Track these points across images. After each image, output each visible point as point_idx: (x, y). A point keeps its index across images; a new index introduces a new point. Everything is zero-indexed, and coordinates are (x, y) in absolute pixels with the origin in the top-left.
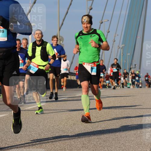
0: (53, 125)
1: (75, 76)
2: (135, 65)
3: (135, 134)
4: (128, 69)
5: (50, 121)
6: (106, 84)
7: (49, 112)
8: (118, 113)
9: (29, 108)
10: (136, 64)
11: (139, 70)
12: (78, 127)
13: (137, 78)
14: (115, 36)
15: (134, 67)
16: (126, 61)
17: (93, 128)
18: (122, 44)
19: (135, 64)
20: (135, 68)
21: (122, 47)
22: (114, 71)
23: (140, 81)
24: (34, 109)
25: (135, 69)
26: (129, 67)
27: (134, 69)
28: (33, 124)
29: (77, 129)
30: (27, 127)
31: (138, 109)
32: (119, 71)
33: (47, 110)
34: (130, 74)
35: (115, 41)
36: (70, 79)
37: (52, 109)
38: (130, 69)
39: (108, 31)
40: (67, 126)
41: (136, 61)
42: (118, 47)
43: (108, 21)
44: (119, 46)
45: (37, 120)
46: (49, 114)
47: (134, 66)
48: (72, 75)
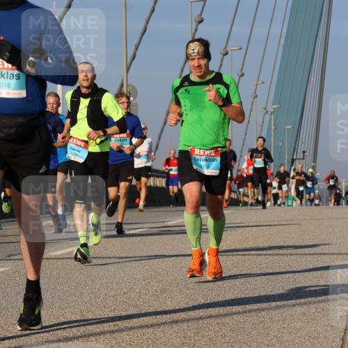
0: (114, 293)
1: (164, 177)
2: (304, 152)
3: (304, 314)
4: (288, 162)
5: (106, 283)
6: (236, 197)
7: (104, 261)
8: (263, 265)
9: (59, 253)
10: (305, 150)
11: (313, 164)
12: (171, 298)
13: (309, 184)
14: (257, 85)
15: (301, 157)
16: (283, 143)
17: (206, 300)
18: (273, 104)
19: (302, 150)
20: (303, 159)
21: (272, 110)
22: (256, 166)
23: (317, 192)
24: (69, 256)
25: (304, 161)
26: (290, 158)
27: (301, 161)
28: (67, 291)
29: (169, 303)
30: (53, 297)
31: (312, 256)
32: (267, 166)
33: (99, 258)
34: (292, 174)
35: (256, 96)
36: (152, 184)
37: (111, 256)
38: (293, 161)
39: (240, 74)
40: (146, 294)
41: (306, 142)
42: (265, 111)
43: (241, 48)
44: (265, 109)
45: (76, 280)
46: (105, 268)
47: (302, 154)
48: (158, 177)
